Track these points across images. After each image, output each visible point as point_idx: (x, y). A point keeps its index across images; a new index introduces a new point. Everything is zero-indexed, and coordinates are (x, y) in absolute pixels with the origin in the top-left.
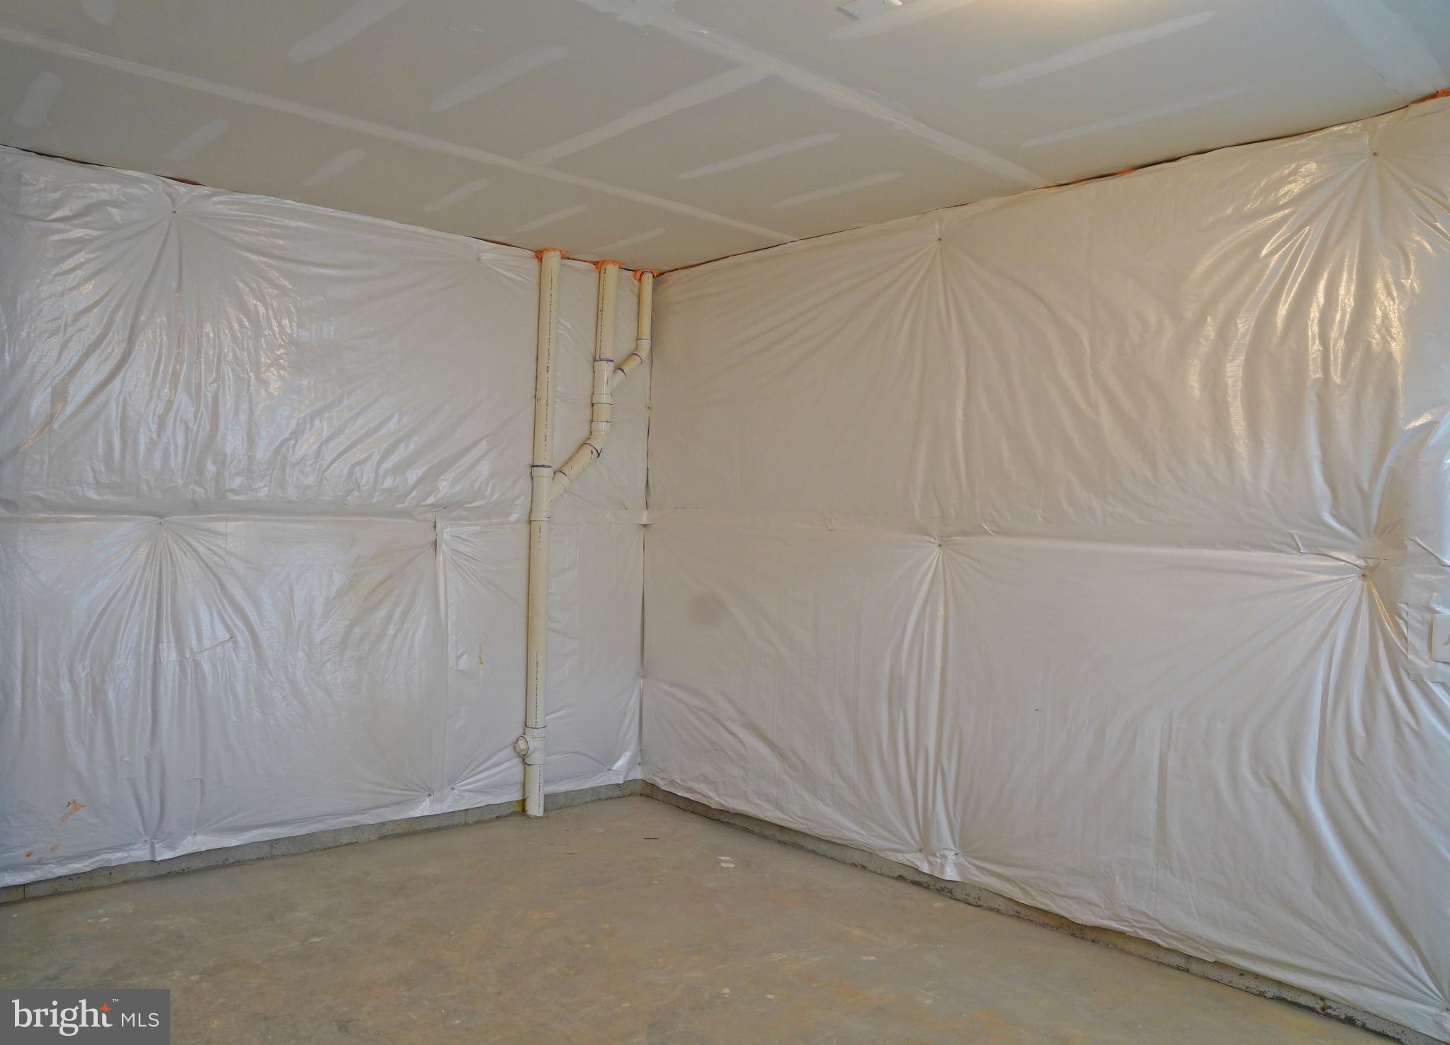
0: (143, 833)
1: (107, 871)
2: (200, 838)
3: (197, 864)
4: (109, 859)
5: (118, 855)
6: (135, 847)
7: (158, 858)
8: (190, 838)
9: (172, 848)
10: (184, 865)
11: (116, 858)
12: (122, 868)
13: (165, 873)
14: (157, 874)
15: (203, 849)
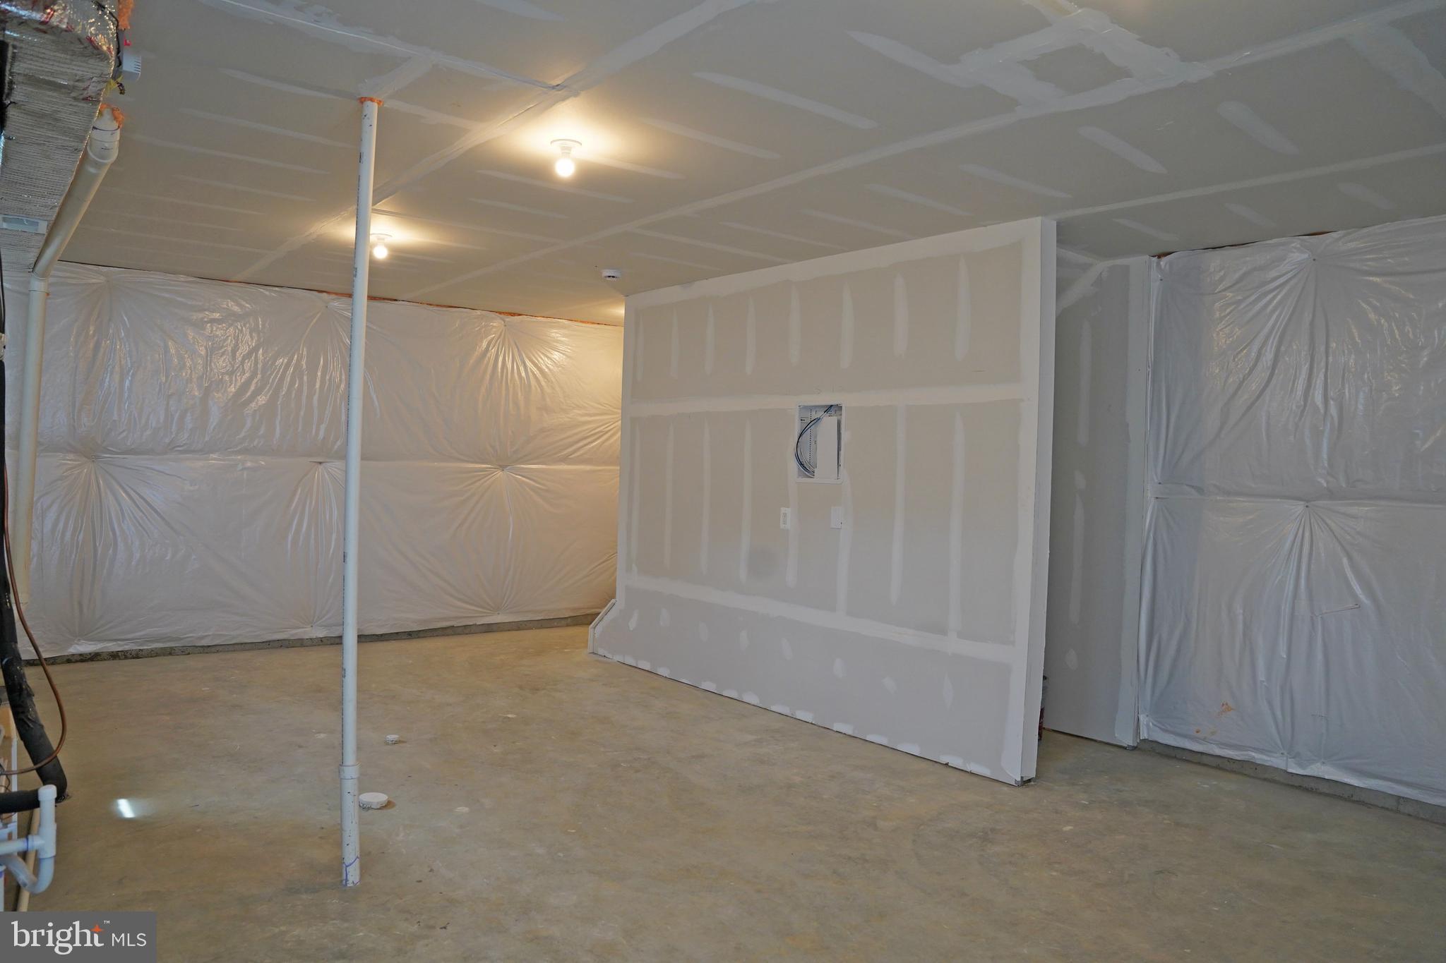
0: (1281, 747)
1: (1256, 766)
2: (1324, 768)
3: (1324, 788)
4: (1254, 757)
5: (1264, 757)
6: (1275, 755)
7: (1290, 770)
8: (1319, 764)
9: (1301, 766)
10: (1312, 785)
11: (1259, 758)
12: (1265, 768)
13: (1297, 784)
14: (1290, 783)
15: (1326, 777)
